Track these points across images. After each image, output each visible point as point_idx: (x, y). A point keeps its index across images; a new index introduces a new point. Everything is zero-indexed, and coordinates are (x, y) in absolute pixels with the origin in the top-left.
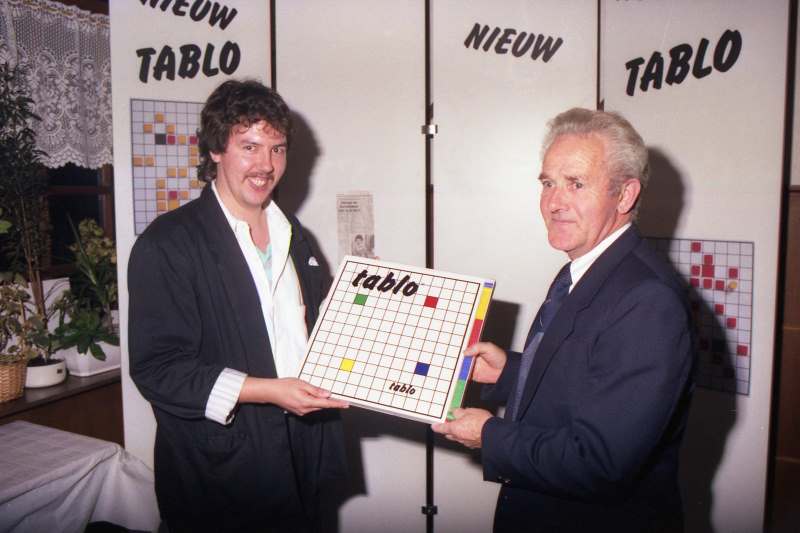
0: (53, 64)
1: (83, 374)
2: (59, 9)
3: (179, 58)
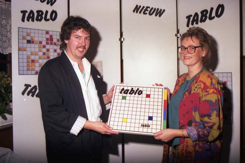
3: (36, 14)
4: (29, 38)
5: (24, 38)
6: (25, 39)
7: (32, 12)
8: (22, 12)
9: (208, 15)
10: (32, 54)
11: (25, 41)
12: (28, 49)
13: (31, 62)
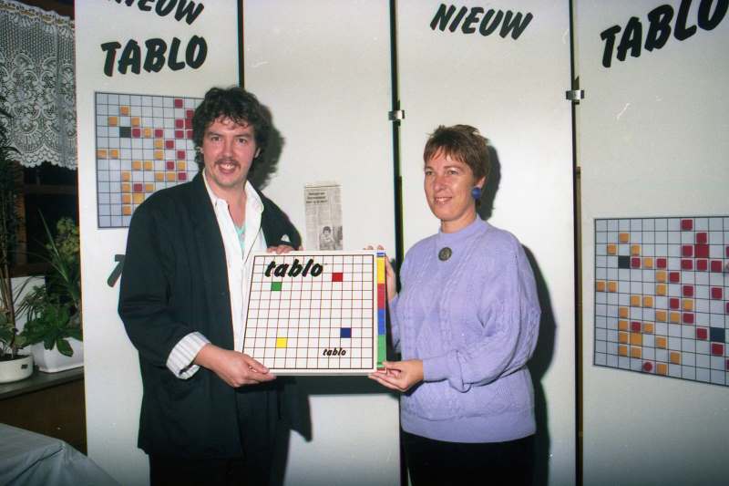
0: (31, 67)
1: (50, 371)
2: (37, 14)
3: (144, 51)
4: (125, 122)
5: (111, 123)
6: (114, 125)
7: (132, 45)
8: (105, 47)
9: (673, 24)
10: (135, 167)
11: (115, 131)
12: (125, 154)
13: (131, 190)
